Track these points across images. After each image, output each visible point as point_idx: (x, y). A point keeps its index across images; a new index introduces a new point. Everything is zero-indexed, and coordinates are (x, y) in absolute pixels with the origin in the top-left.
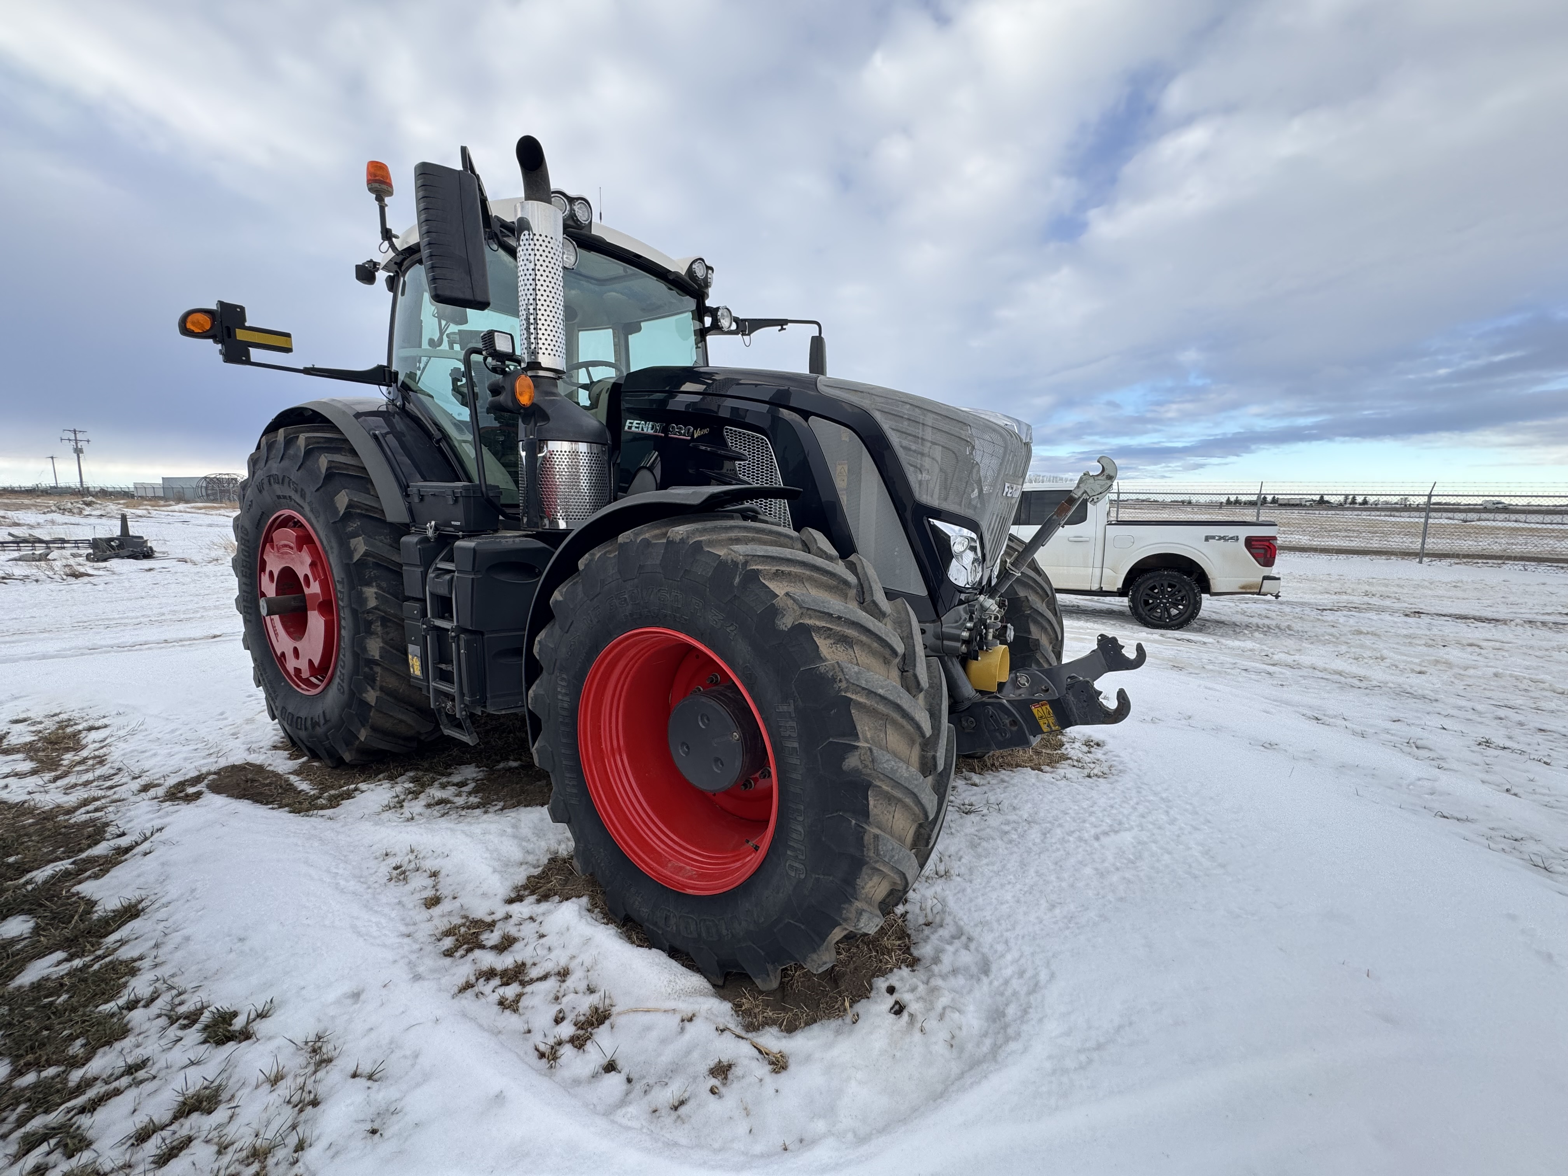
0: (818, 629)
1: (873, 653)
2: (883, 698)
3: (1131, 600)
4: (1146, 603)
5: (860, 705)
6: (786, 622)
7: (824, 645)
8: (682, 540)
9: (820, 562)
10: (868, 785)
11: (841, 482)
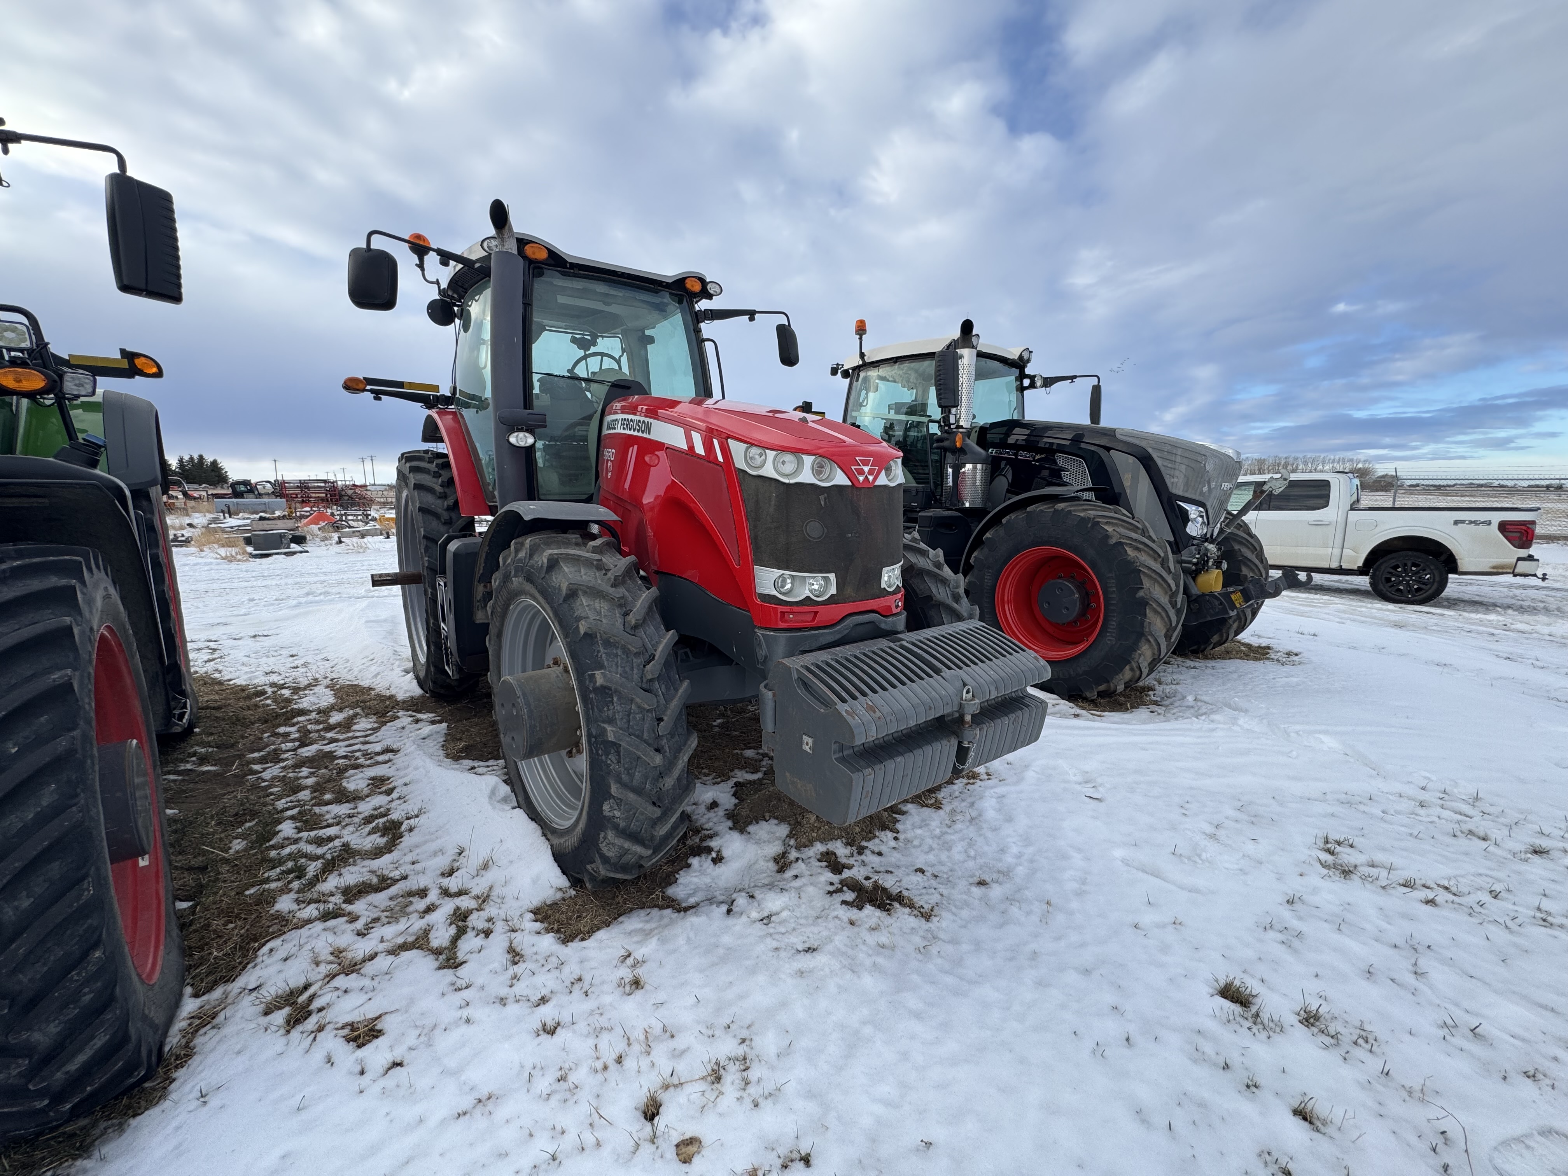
0: (1127, 544)
1: (1149, 555)
2: (1154, 571)
3: (1371, 578)
4: (1388, 580)
5: (1144, 573)
6: (1113, 541)
7: (1129, 551)
8: (1062, 510)
9: (1125, 518)
10: (1147, 603)
11: (1127, 483)
